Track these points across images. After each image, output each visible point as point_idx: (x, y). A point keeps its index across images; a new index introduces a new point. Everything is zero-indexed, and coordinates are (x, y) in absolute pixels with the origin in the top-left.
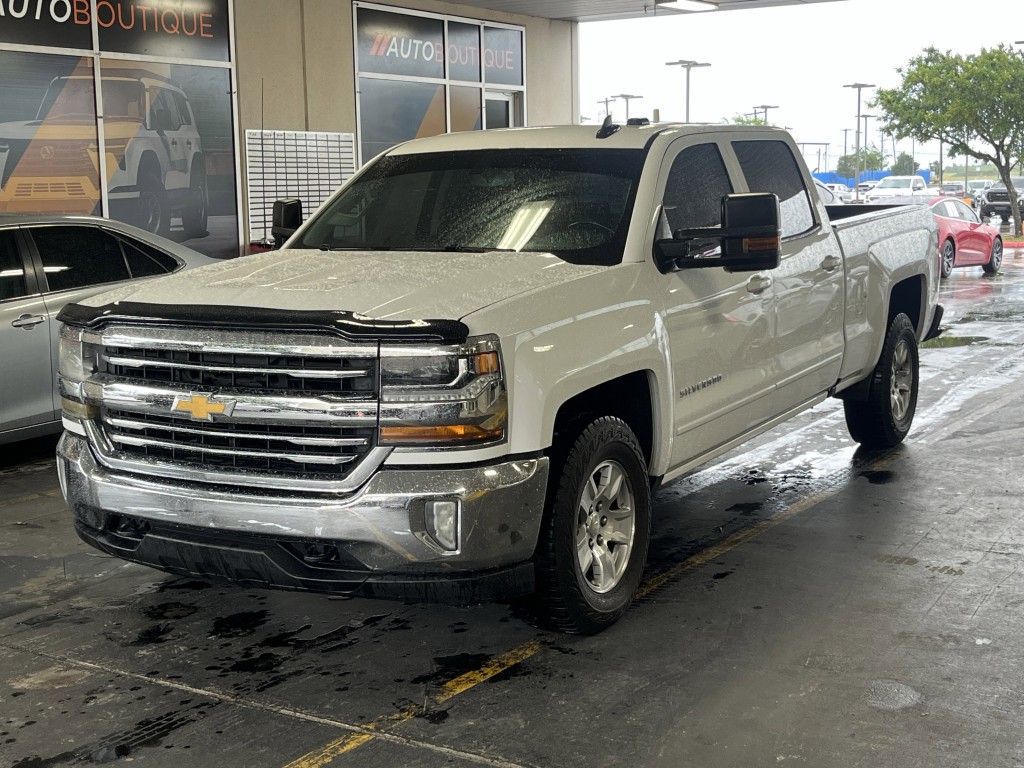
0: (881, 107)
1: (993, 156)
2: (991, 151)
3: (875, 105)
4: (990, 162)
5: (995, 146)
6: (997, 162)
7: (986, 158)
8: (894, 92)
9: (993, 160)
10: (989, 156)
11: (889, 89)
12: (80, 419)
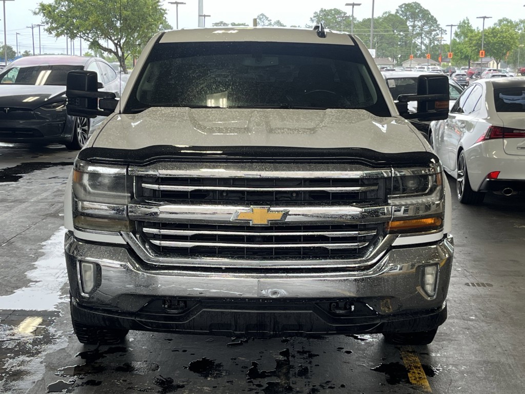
0: (42, 14)
1: (113, 50)
2: (112, 46)
3: (38, 13)
4: (113, 54)
5: (114, 43)
6: (116, 54)
7: (110, 51)
8: (50, 6)
9: (114, 52)
10: (111, 50)
11: (47, 4)
12: (120, 232)
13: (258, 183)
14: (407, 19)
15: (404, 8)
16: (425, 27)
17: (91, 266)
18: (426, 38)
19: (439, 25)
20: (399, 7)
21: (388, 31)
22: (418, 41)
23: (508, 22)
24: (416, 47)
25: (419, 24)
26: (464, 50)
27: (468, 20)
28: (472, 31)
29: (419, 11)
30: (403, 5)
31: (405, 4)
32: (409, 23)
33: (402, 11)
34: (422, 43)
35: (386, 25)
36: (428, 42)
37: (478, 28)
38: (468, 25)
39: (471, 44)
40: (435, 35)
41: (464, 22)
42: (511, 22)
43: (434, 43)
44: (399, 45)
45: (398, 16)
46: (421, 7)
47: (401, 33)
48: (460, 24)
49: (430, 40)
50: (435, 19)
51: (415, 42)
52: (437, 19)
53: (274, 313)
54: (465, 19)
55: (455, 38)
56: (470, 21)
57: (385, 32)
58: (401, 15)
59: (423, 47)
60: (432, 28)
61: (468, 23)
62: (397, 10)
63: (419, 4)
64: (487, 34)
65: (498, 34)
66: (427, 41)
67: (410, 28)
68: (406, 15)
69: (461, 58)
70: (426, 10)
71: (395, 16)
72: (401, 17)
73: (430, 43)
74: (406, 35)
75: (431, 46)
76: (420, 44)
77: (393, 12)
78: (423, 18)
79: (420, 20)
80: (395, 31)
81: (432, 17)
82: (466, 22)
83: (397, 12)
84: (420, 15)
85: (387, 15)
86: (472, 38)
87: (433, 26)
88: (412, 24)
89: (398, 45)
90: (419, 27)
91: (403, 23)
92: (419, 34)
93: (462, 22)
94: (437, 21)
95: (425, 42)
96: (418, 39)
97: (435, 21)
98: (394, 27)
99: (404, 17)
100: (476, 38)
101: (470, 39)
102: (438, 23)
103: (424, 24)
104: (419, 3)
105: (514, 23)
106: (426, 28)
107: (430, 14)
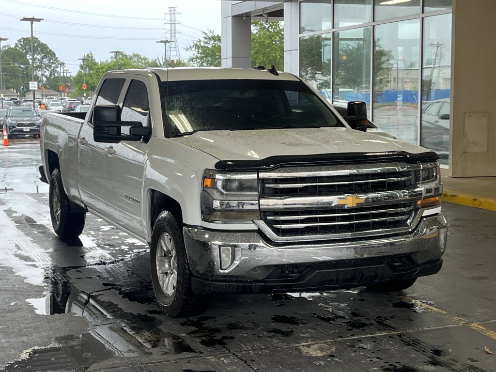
12: (253, 221)
13: (340, 179)
14: (27, 52)
15: (23, 42)
16: (44, 60)
17: (229, 249)
18: (47, 71)
19: (58, 58)
20: (18, 41)
21: (9, 64)
22: (39, 73)
23: (123, 56)
24: (38, 79)
25: (39, 57)
26: (90, 81)
27: (91, 54)
28: (96, 64)
29: (37, 45)
30: (21, 39)
31: (23, 38)
32: (29, 57)
33: (21, 45)
34: (43, 75)
35: (7, 58)
36: (49, 74)
37: (100, 61)
38: (92, 59)
39: (98, 75)
40: (54, 68)
41: (88, 56)
42: (126, 56)
43: (54, 75)
44: (21, 77)
45: (17, 49)
46: (39, 41)
47: (22, 66)
48: (84, 57)
49: (51, 73)
50: (54, 53)
51: (36, 75)
52: (55, 53)
53: (362, 269)
54: (89, 53)
55: (81, 70)
56: (93, 55)
57: (7, 65)
58: (21, 48)
59: (44, 79)
60: (51, 61)
61: (92, 57)
62: (16, 44)
63: (37, 39)
64: (112, 67)
65: (121, 66)
66: (47, 73)
67: (30, 61)
68: (25, 49)
69: (88, 89)
70: (44, 44)
71: (15, 49)
72: (21, 50)
73: (50, 75)
74: (27, 68)
75: (52, 78)
76: (41, 76)
77: (13, 46)
78: (42, 51)
79: (39, 53)
80: (16, 64)
81: (51, 50)
82: (90, 55)
83: (16, 46)
84: (39, 49)
85: (7, 49)
86: (99, 70)
87: (52, 59)
88: (31, 57)
89: (19, 77)
90: (39, 60)
91: (23, 56)
92: (40, 67)
93: (86, 55)
94: (55, 55)
95: (45, 74)
96: (39, 71)
97: (53, 54)
98: (15, 60)
99: (23, 50)
100: (103, 70)
101: (97, 71)
102: (56, 56)
103: (43, 58)
104: (37, 37)
105: (128, 56)
106: (46, 61)
107: (48, 48)
